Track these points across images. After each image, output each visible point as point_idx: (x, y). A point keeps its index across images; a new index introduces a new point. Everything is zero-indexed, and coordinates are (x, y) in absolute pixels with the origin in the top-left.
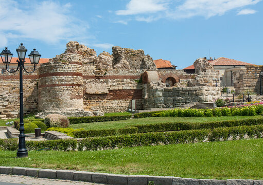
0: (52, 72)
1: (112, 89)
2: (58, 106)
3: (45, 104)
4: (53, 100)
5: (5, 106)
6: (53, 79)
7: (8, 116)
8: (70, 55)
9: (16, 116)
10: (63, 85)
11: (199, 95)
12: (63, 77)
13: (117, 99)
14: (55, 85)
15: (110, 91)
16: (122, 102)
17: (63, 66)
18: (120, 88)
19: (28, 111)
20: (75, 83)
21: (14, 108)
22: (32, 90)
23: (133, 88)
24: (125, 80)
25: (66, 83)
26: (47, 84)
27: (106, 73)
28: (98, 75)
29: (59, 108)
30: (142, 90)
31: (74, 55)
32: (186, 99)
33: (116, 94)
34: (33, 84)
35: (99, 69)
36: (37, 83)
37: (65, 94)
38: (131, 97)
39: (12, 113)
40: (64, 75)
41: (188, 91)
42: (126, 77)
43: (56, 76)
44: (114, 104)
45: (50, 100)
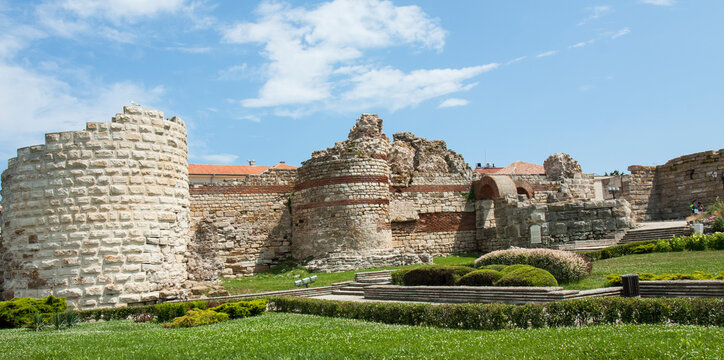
0: (338, 175)
1: (423, 211)
2: (354, 246)
3: (323, 243)
4: (343, 232)
5: (228, 250)
6: (342, 190)
7: (237, 270)
8: (368, 140)
9: (252, 269)
10: (362, 201)
11: (619, 216)
12: (361, 186)
13: (433, 231)
14: (346, 202)
15: (421, 215)
16: (442, 236)
17: (360, 163)
18: (438, 209)
19: (273, 260)
20: (383, 198)
21: (246, 252)
22: (279, 216)
23: (459, 210)
24: (445, 194)
25: (367, 196)
26: (327, 199)
27: (411, 181)
28: (398, 185)
29: (355, 248)
30: (474, 213)
31: (376, 141)
32: (594, 224)
33: (431, 222)
34: (281, 203)
35: (398, 173)
36: (289, 200)
37: (368, 221)
38: (457, 227)
39: (244, 264)
40: (363, 182)
41: (596, 209)
42: (446, 188)
43: (347, 183)
44: (429, 240)
45: (335, 233)
